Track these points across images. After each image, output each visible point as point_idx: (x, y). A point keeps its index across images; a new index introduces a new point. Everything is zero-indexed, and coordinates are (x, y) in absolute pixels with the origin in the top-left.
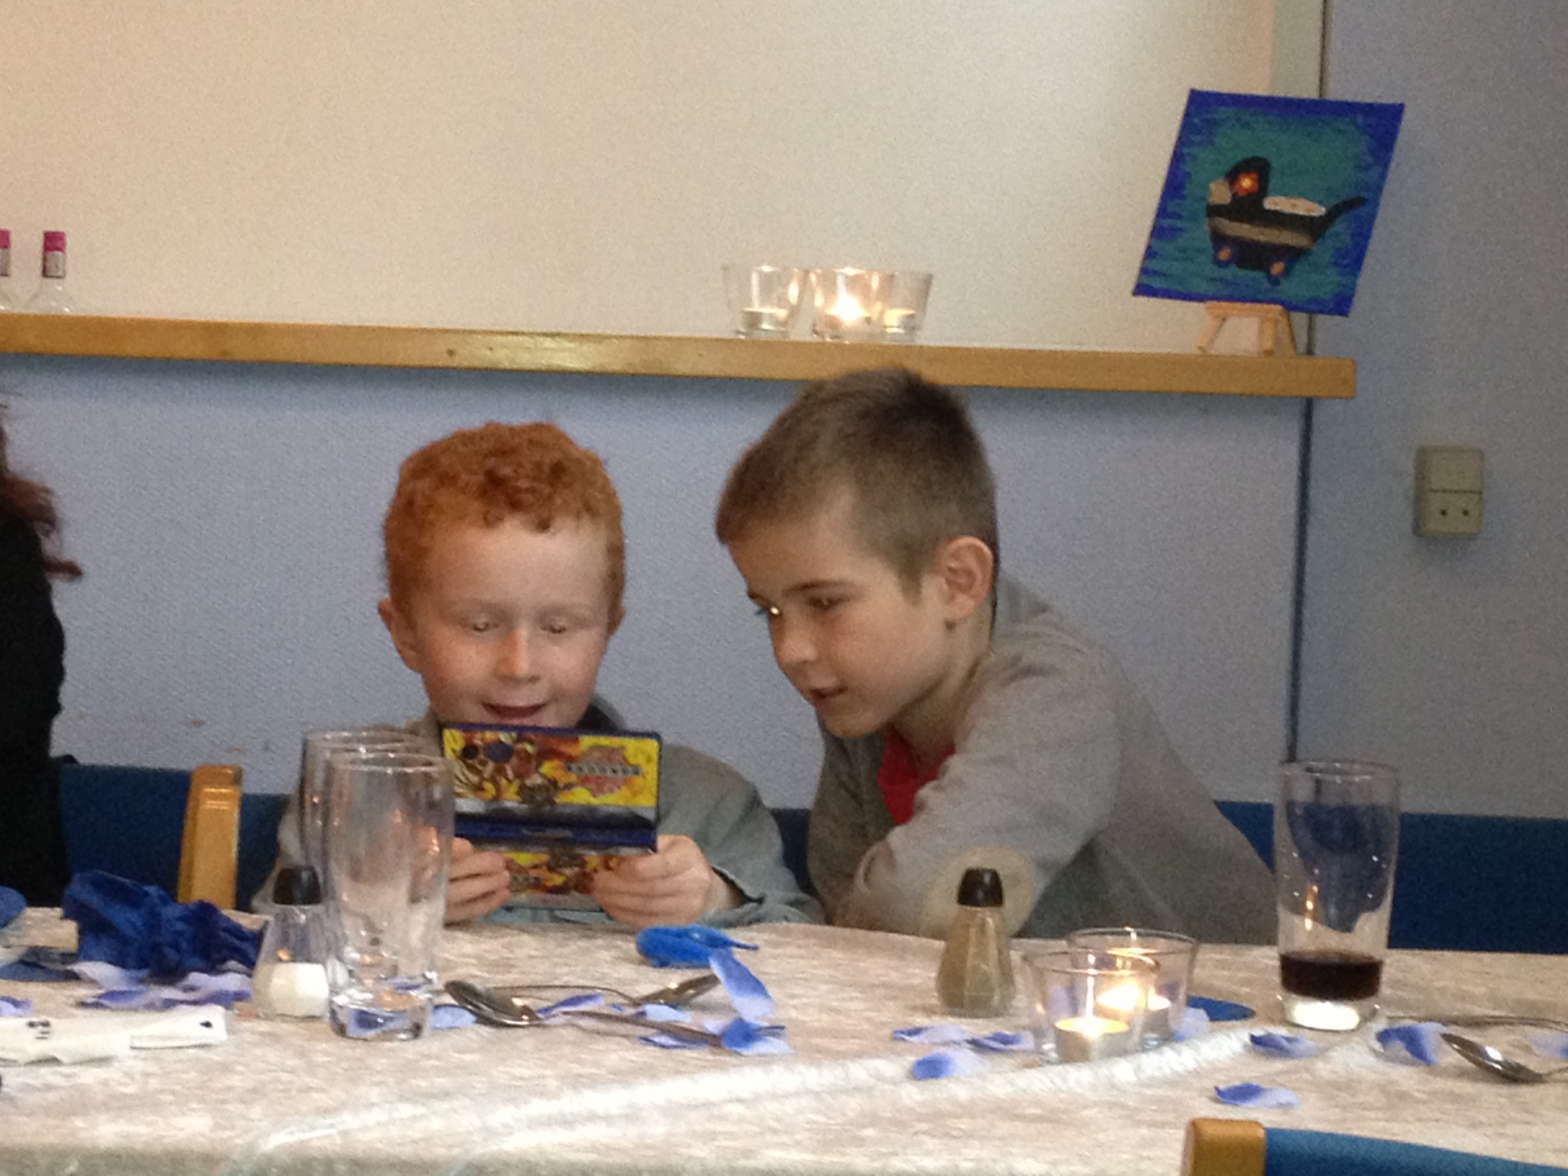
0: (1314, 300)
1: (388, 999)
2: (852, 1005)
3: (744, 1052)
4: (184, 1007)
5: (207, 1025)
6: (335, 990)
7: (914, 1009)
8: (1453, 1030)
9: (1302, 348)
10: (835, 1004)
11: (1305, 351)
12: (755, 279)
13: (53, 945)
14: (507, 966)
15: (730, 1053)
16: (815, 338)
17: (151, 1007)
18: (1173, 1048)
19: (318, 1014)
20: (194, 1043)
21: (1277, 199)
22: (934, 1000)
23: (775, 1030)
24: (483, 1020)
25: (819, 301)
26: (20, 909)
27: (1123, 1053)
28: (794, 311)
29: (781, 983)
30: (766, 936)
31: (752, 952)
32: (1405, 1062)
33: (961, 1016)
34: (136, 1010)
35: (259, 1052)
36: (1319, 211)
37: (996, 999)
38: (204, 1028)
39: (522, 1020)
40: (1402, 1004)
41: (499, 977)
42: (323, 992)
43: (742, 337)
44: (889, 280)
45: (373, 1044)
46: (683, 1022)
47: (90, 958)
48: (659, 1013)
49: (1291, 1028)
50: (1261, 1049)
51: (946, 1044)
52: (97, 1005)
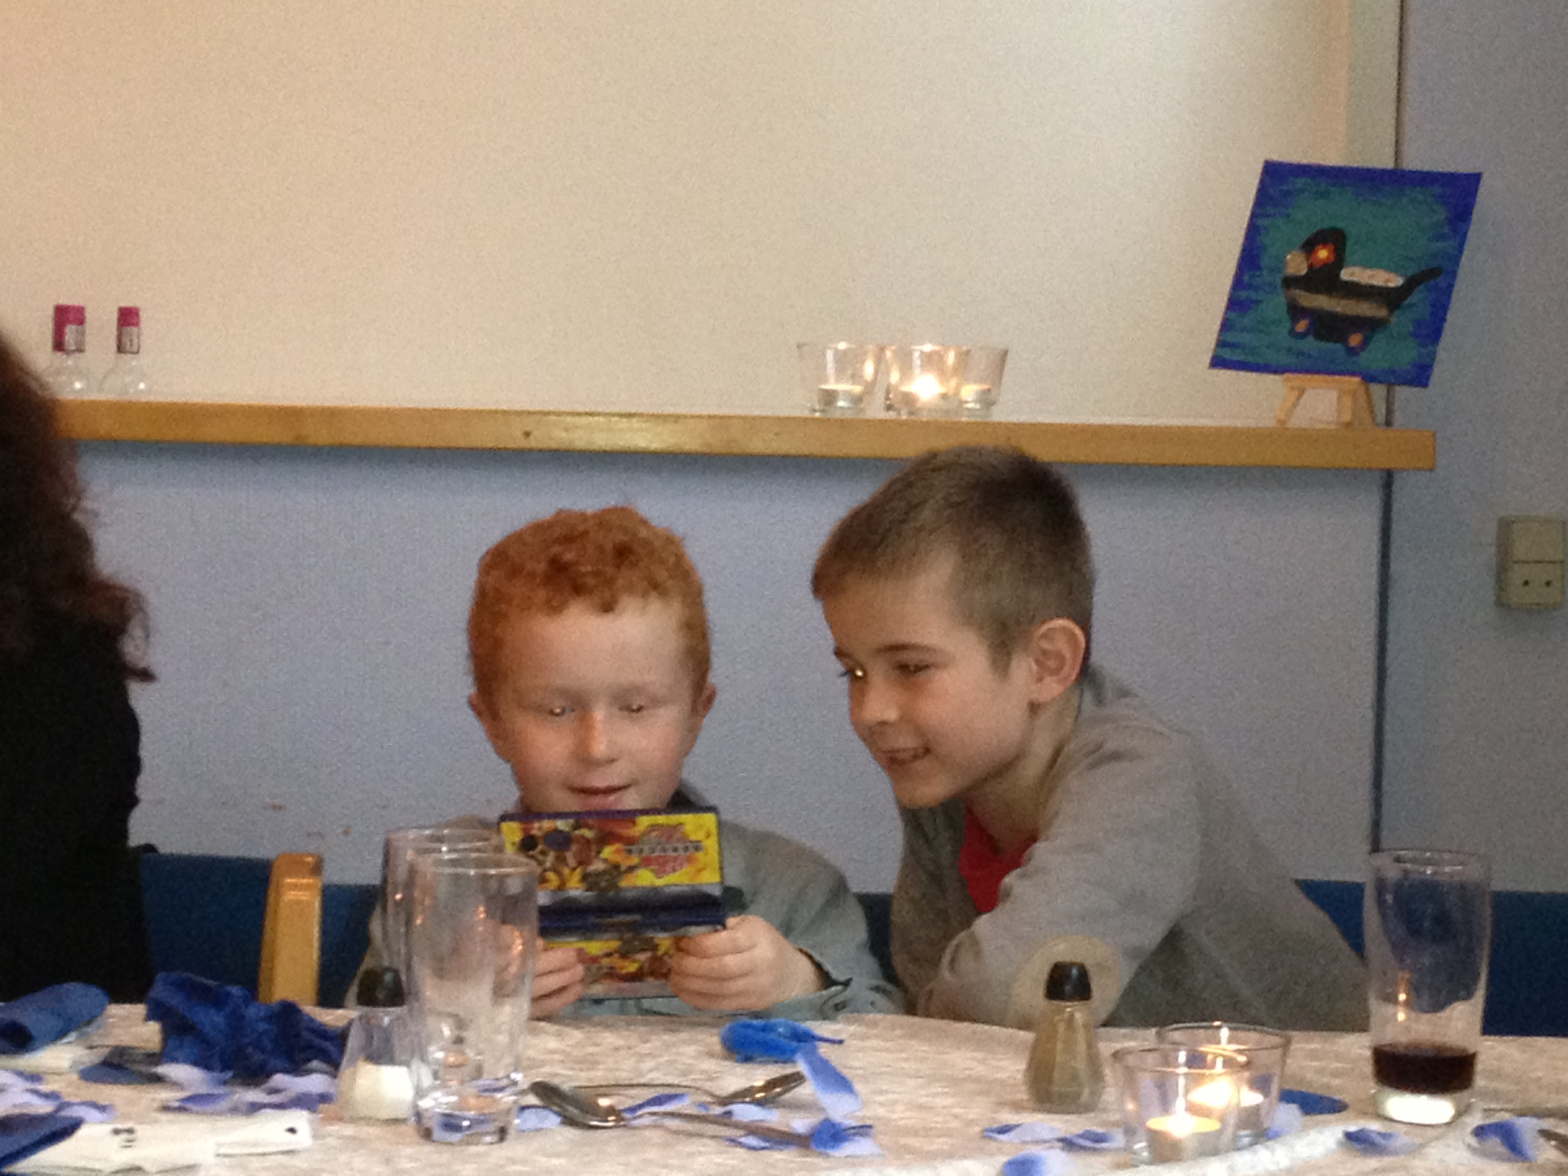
0: (1392, 372)
1: (473, 1101)
2: (940, 1101)
3: (831, 1152)
4: (268, 1111)
5: (292, 1130)
6: (420, 1093)
7: (1001, 1104)
8: (1548, 1124)
9: (1381, 417)
10: (923, 1100)
11: (1384, 421)
12: (830, 355)
13: (135, 1044)
14: (590, 1063)
15: (820, 1154)
16: (892, 415)
17: (235, 1110)
18: (1267, 1147)
19: (401, 1115)
20: (281, 1149)
21: (1357, 270)
22: (1023, 1095)
23: (863, 1130)
24: (569, 1121)
25: (894, 377)
26: (102, 1008)
27: (1215, 1152)
28: (870, 387)
29: (865, 1079)
30: (852, 1028)
31: (836, 1046)
32: (1501, 1158)
33: (1049, 1112)
34: (220, 1113)
35: (343, 1158)
36: (1396, 281)
37: (1086, 1092)
38: (289, 1135)
39: (607, 1121)
40: (1495, 1095)
41: (583, 1074)
42: (408, 1094)
43: (817, 414)
44: (964, 357)
45: (458, 1149)
46: (770, 1122)
47: (174, 1060)
48: (745, 1112)
49: (1386, 1123)
50: (1357, 1146)
51: (1037, 1142)
52: (181, 1109)
